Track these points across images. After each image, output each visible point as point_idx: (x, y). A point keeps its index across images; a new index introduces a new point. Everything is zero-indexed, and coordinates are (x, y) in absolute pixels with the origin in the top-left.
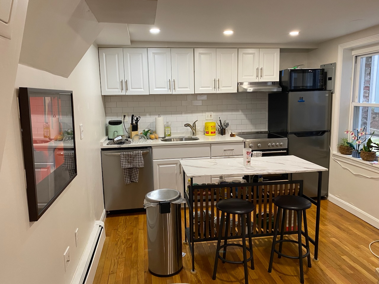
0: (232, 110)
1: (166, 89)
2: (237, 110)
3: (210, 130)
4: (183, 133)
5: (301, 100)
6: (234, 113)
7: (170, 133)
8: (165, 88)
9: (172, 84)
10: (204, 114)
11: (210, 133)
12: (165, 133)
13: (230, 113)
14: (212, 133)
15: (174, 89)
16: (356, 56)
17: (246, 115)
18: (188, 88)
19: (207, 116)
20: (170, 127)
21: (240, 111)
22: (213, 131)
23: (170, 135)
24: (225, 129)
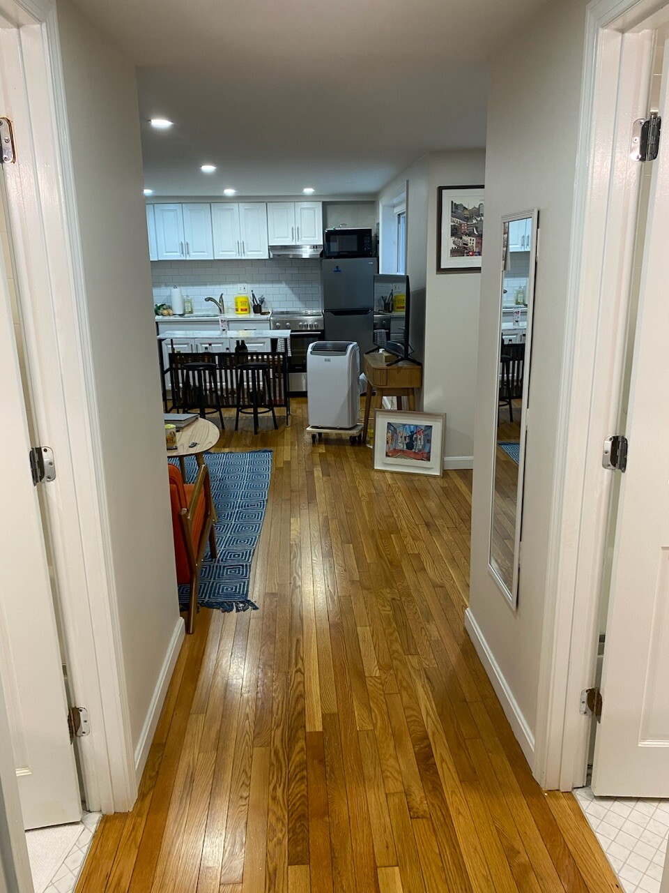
0: (272, 282)
1: (179, 254)
2: (279, 282)
3: (240, 307)
4: (208, 310)
5: (338, 270)
6: (275, 285)
7: (192, 309)
8: (176, 252)
9: (185, 247)
10: (235, 286)
11: (239, 310)
12: (184, 310)
13: (270, 285)
14: (242, 310)
15: (188, 253)
16: (399, 215)
17: (292, 288)
18: (204, 252)
19: (239, 289)
20: (191, 303)
21: (284, 283)
22: (244, 307)
23: (191, 312)
24: (260, 306)
